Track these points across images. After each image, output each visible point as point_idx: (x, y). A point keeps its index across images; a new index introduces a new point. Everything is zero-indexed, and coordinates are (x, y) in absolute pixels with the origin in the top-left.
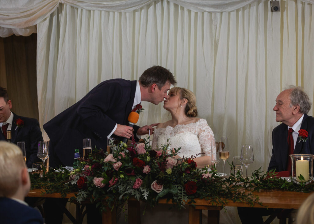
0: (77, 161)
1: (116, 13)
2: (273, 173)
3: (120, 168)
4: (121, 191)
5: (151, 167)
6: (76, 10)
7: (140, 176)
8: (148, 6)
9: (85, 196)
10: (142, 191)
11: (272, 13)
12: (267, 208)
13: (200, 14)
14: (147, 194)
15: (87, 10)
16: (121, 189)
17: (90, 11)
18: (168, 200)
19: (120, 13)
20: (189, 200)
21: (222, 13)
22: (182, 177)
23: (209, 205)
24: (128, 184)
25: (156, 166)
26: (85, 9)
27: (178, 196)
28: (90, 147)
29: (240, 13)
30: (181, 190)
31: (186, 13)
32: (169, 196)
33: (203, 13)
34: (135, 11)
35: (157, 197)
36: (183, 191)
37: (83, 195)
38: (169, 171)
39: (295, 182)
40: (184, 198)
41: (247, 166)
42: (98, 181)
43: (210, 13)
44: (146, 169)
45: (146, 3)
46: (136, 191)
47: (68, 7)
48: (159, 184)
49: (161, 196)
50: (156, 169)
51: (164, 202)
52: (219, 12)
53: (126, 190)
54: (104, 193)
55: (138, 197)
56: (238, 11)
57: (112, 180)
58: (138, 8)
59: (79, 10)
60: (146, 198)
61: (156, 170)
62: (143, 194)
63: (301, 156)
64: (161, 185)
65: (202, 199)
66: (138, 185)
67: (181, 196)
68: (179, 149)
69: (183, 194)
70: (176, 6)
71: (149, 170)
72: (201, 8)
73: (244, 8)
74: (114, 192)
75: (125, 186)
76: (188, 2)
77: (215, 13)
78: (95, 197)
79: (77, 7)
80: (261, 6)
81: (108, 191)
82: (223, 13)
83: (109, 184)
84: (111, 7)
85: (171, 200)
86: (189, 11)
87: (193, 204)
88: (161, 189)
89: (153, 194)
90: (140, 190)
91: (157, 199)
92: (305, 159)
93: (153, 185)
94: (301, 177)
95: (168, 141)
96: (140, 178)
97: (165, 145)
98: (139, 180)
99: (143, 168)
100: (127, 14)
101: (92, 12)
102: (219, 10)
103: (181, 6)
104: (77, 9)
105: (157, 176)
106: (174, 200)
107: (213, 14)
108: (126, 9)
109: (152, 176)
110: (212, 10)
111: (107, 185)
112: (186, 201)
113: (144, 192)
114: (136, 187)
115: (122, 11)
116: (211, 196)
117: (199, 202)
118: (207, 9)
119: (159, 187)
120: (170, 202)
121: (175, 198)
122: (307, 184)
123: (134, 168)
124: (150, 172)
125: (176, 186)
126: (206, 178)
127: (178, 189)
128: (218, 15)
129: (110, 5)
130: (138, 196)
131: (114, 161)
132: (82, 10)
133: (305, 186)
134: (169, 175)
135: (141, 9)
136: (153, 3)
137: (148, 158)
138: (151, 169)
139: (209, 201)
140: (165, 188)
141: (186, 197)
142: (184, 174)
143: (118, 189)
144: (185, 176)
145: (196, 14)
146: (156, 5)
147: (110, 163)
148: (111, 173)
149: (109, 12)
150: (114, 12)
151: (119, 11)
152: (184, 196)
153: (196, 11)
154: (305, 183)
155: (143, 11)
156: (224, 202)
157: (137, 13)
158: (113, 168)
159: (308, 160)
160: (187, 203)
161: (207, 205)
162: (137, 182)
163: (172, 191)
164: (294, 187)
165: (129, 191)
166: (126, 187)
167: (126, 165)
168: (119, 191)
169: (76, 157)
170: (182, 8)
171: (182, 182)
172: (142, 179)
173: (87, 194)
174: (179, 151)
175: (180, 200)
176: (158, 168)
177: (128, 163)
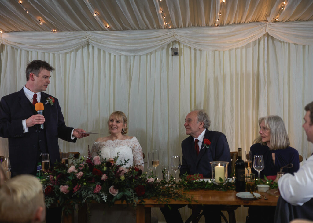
0: (40, 173)
1: (51, 55)
2: (197, 176)
3: (82, 177)
4: (84, 196)
5: (108, 175)
6: (15, 50)
7: (99, 183)
8: (77, 50)
9: (52, 202)
10: (102, 194)
11: (172, 57)
12: (202, 204)
13: (117, 57)
14: (106, 197)
15: (26, 51)
16: (84, 194)
17: (28, 52)
18: (122, 201)
19: (54, 54)
20: (140, 201)
21: (134, 56)
22: (132, 182)
23: (156, 203)
24: (89, 190)
25: (113, 174)
26: (24, 50)
27: (131, 198)
28: (48, 160)
29: (149, 56)
30: (132, 193)
31: (107, 55)
32: (124, 198)
33: (120, 56)
34: (66, 53)
35: (114, 199)
36: (133, 194)
37: (50, 201)
38: (123, 178)
39: (215, 183)
40: (135, 199)
41: (176, 172)
42: (63, 188)
43: (126, 56)
44: (104, 177)
45: (76, 47)
46: (96, 195)
47: (9, 48)
48: (115, 189)
49: (119, 199)
50: (112, 176)
51: (119, 202)
52: (132, 56)
53: (87, 195)
54: (68, 198)
55: (99, 201)
56: (147, 55)
57: (76, 187)
58: (69, 51)
59: (19, 51)
60: (105, 201)
61: (112, 178)
62: (103, 198)
63: (218, 163)
64: (117, 189)
65: (149, 199)
66: (98, 190)
67: (133, 197)
68: (128, 160)
69: (133, 195)
70: (99, 50)
71: (106, 177)
72: (119, 52)
73: (151, 53)
74: (78, 196)
75: (86, 192)
76: (109, 48)
77: (130, 56)
78: (61, 202)
79: (17, 48)
80: (164, 51)
81: (73, 196)
82: (136, 57)
83: (73, 190)
84: (47, 49)
85: (125, 201)
86: (110, 54)
87: (143, 203)
88: (117, 193)
89: (110, 197)
90: (99, 194)
91: (113, 201)
92: (221, 165)
93: (110, 190)
94: (221, 179)
95: (118, 154)
96: (98, 184)
97: (115, 157)
98: (98, 186)
99: (101, 176)
100: (60, 55)
101: (30, 52)
102: (133, 54)
103: (103, 51)
104: (17, 49)
105: (113, 182)
106: (127, 201)
107: (128, 57)
108: (59, 51)
109: (109, 183)
110: (128, 54)
111: (71, 191)
112: (137, 201)
113: (103, 196)
114: (96, 192)
115: (56, 53)
116: (156, 196)
117: (148, 202)
118: (124, 53)
119: (116, 190)
120: (125, 203)
121: (128, 199)
122: (224, 184)
123: (94, 176)
124: (107, 179)
125: (127, 190)
126: (151, 182)
127: (130, 192)
128: (132, 58)
129: (46, 48)
130: (98, 199)
131: (76, 171)
132: (21, 50)
133: (223, 186)
134: (123, 181)
135: (71, 52)
136: (81, 47)
137: (105, 168)
138: (108, 177)
139: (156, 200)
140: (119, 192)
141: (137, 198)
142: (134, 180)
143: (81, 194)
144: (134, 181)
145: (115, 56)
146: (84, 49)
147: (73, 174)
148: (75, 181)
149: (44, 53)
150: (49, 53)
151: (53, 53)
152: (135, 197)
153: (115, 55)
154: (223, 183)
155: (72, 53)
156: (167, 200)
157: (67, 55)
158: (76, 178)
159: (223, 166)
160: (138, 203)
161: (154, 203)
162: (97, 188)
163: (126, 193)
164: (214, 187)
165: (90, 196)
166: (88, 192)
167: (88, 174)
168: (82, 196)
169: (39, 169)
170: (104, 52)
171: (133, 186)
172: (101, 185)
173: (53, 200)
174: (128, 162)
175: (132, 200)
176: (113, 176)
177: (89, 173)
